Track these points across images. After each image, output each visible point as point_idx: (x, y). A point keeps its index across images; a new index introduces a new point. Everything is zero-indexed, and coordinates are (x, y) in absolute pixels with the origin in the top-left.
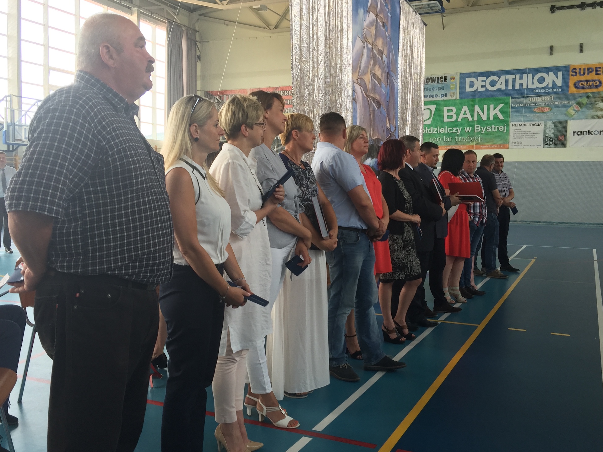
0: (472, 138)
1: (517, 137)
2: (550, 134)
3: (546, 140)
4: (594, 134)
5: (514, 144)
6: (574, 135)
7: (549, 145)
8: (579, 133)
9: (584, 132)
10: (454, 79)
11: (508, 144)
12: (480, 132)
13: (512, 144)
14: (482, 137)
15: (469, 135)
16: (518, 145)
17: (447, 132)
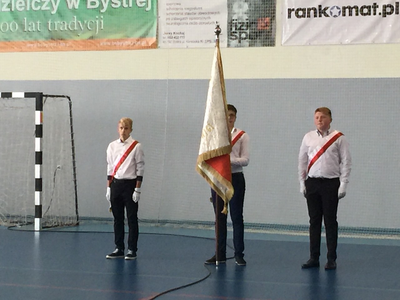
0: (83, 23)
1: (174, 21)
2: (241, 15)
3: (234, 29)
4: (331, 13)
5: (170, 37)
6: (289, 16)
7: (240, 39)
8: (301, 13)
9: (309, 10)
11: (155, 38)
12: (98, 10)
13: (164, 38)
14: (102, 21)
15: (75, 17)
16: (177, 40)
17: (31, 8)
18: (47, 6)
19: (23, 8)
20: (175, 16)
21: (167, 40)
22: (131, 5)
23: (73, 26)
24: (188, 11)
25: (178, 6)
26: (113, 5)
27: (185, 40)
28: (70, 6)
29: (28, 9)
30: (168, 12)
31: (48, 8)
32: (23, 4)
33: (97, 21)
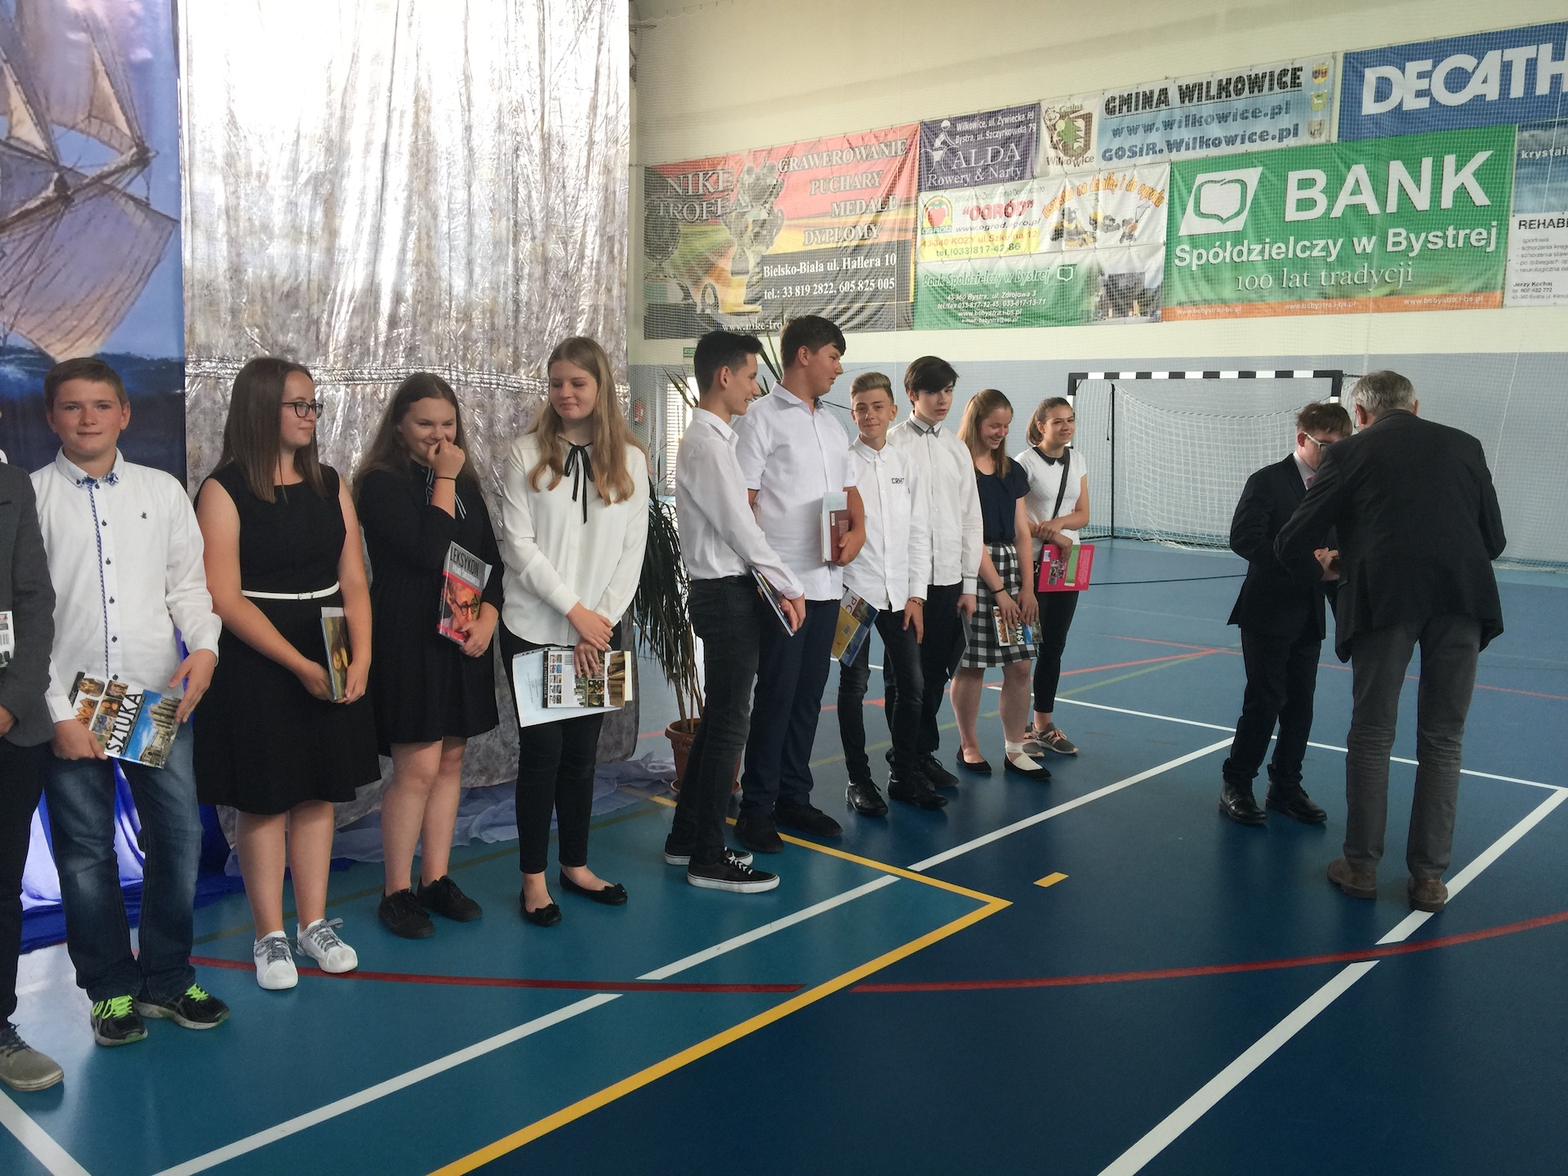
0: (1378, 272)
5: (1523, 290)
10: (1325, 73)
11: (1498, 293)
12: (1405, 253)
13: (1516, 291)
14: (1410, 270)
15: (1366, 265)
16: (1538, 294)
17: (1295, 254)
18: (1321, 251)
19: (1283, 256)
20: (1534, 259)
21: (1520, 294)
22: (1460, 244)
23: (1361, 277)
24: (1560, 250)
25: (1545, 244)
26: (1430, 246)
27: (1552, 294)
28: (1359, 250)
29: (1291, 255)
30: (1524, 252)
31: (1324, 254)
32: (1284, 249)
33: (1402, 270)
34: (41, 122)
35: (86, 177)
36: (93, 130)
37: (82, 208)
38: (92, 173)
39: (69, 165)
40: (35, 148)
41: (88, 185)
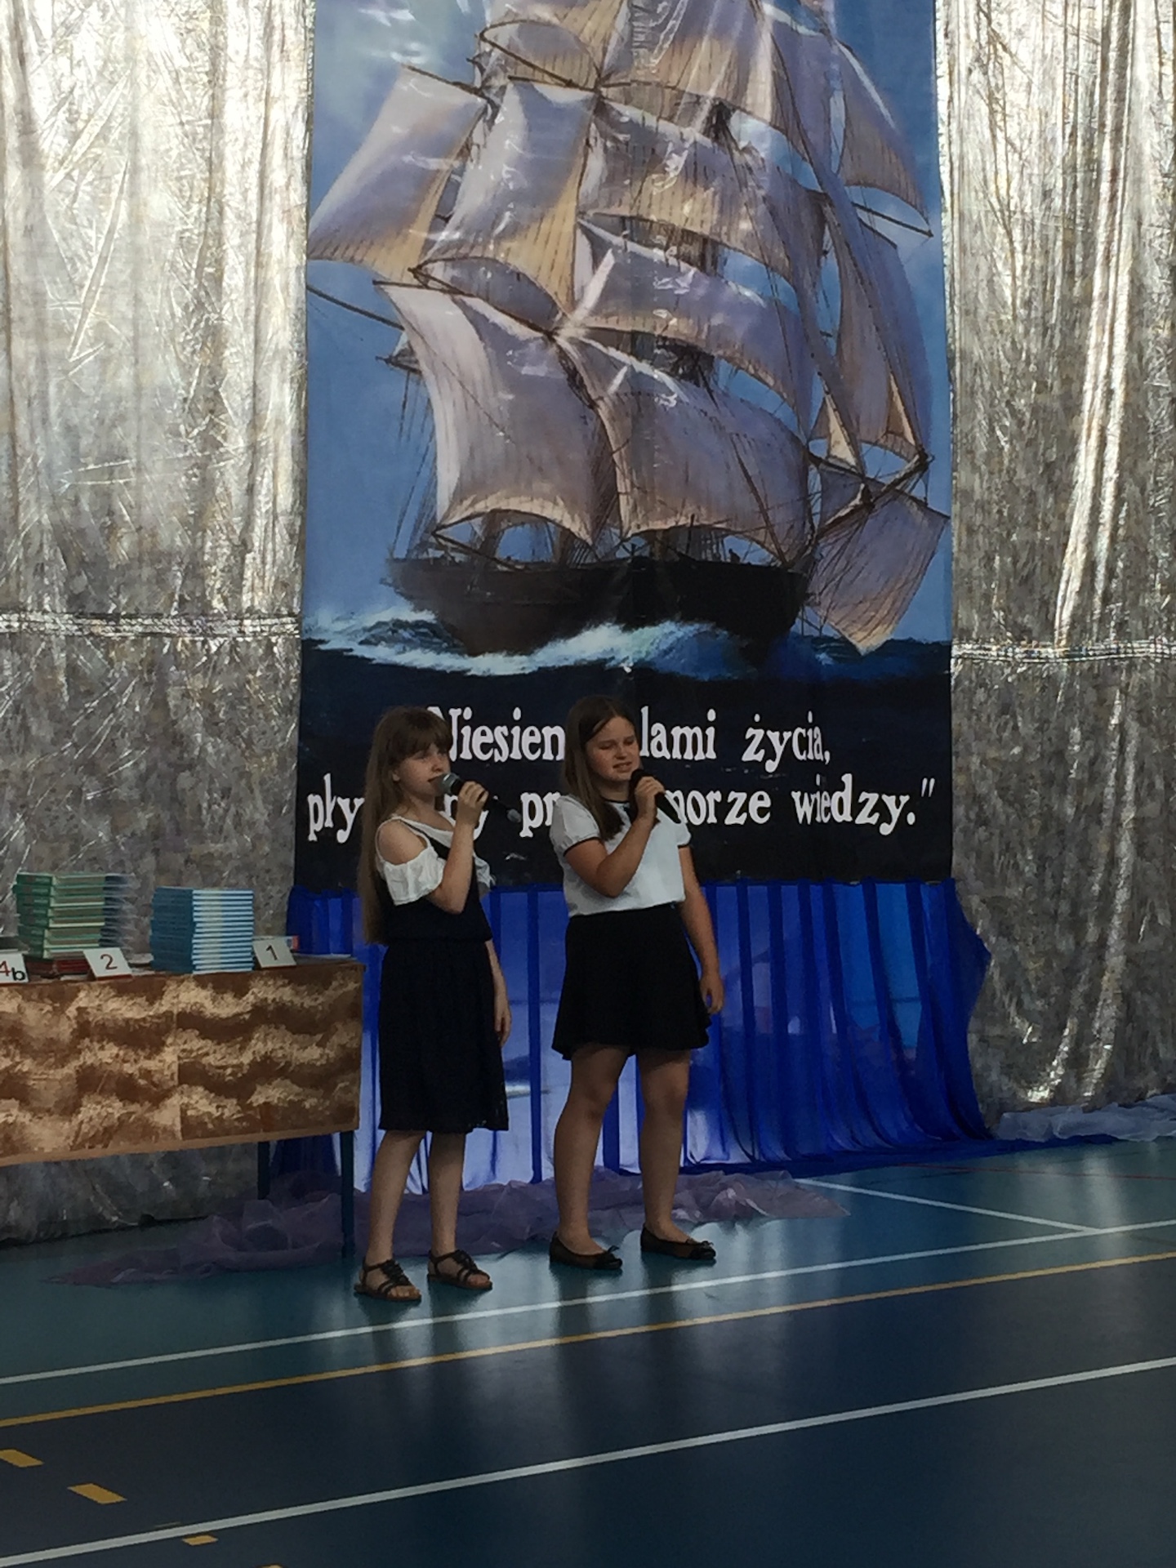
34: (853, 443)
35: (883, 485)
36: (889, 444)
37: (881, 511)
38: (888, 481)
39: (872, 477)
40: (848, 464)
41: (886, 492)
